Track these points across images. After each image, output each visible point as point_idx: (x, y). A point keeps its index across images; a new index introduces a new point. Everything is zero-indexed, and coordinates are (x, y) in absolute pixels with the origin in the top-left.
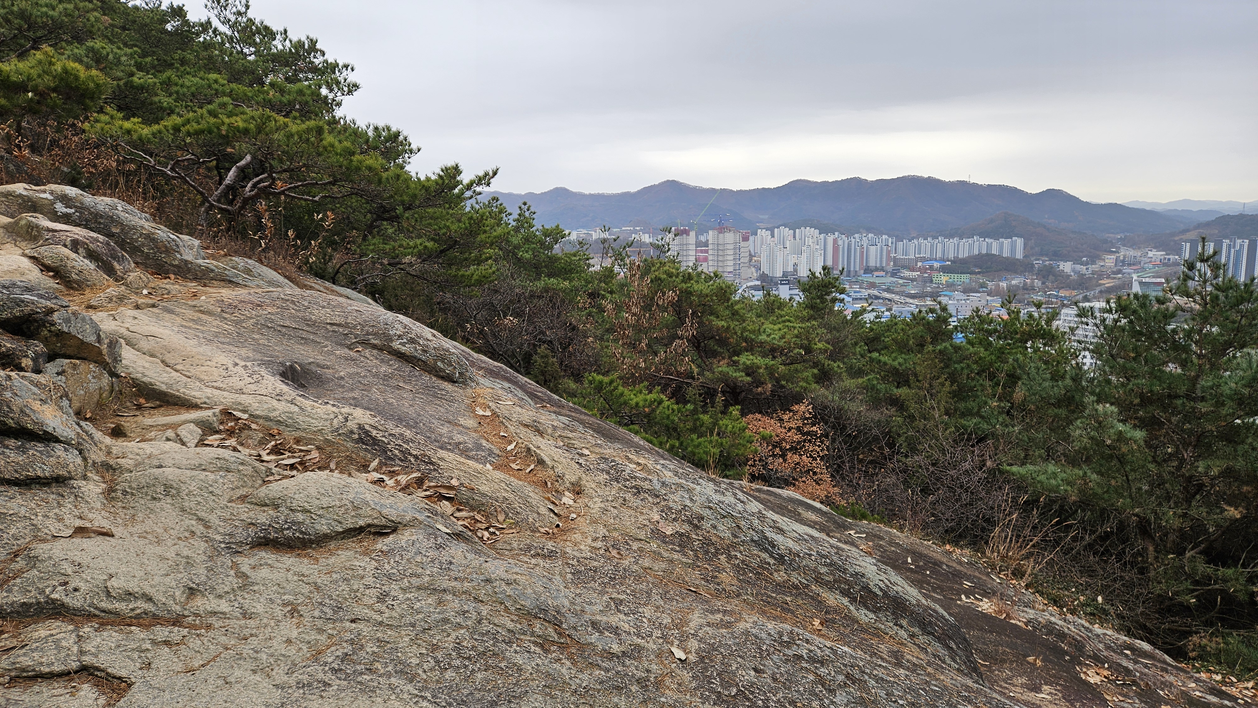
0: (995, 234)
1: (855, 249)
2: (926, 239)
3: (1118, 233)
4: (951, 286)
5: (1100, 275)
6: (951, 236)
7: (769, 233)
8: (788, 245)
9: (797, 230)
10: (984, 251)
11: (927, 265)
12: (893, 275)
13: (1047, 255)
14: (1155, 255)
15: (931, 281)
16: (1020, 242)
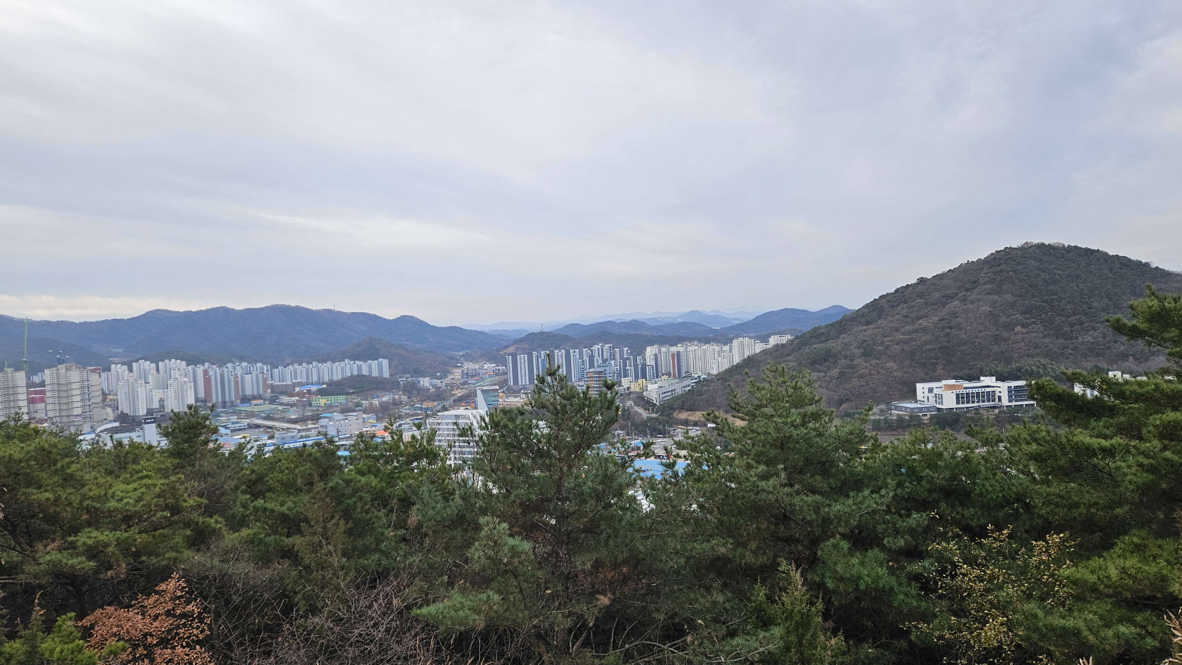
0: (364, 357)
1: (229, 379)
2: (300, 364)
3: (460, 351)
4: (329, 408)
5: (452, 386)
6: (324, 361)
7: (125, 367)
8: (150, 379)
9: (160, 364)
10: (355, 373)
11: (305, 389)
12: (272, 401)
13: (408, 373)
14: (489, 367)
15: (310, 405)
16: (385, 362)
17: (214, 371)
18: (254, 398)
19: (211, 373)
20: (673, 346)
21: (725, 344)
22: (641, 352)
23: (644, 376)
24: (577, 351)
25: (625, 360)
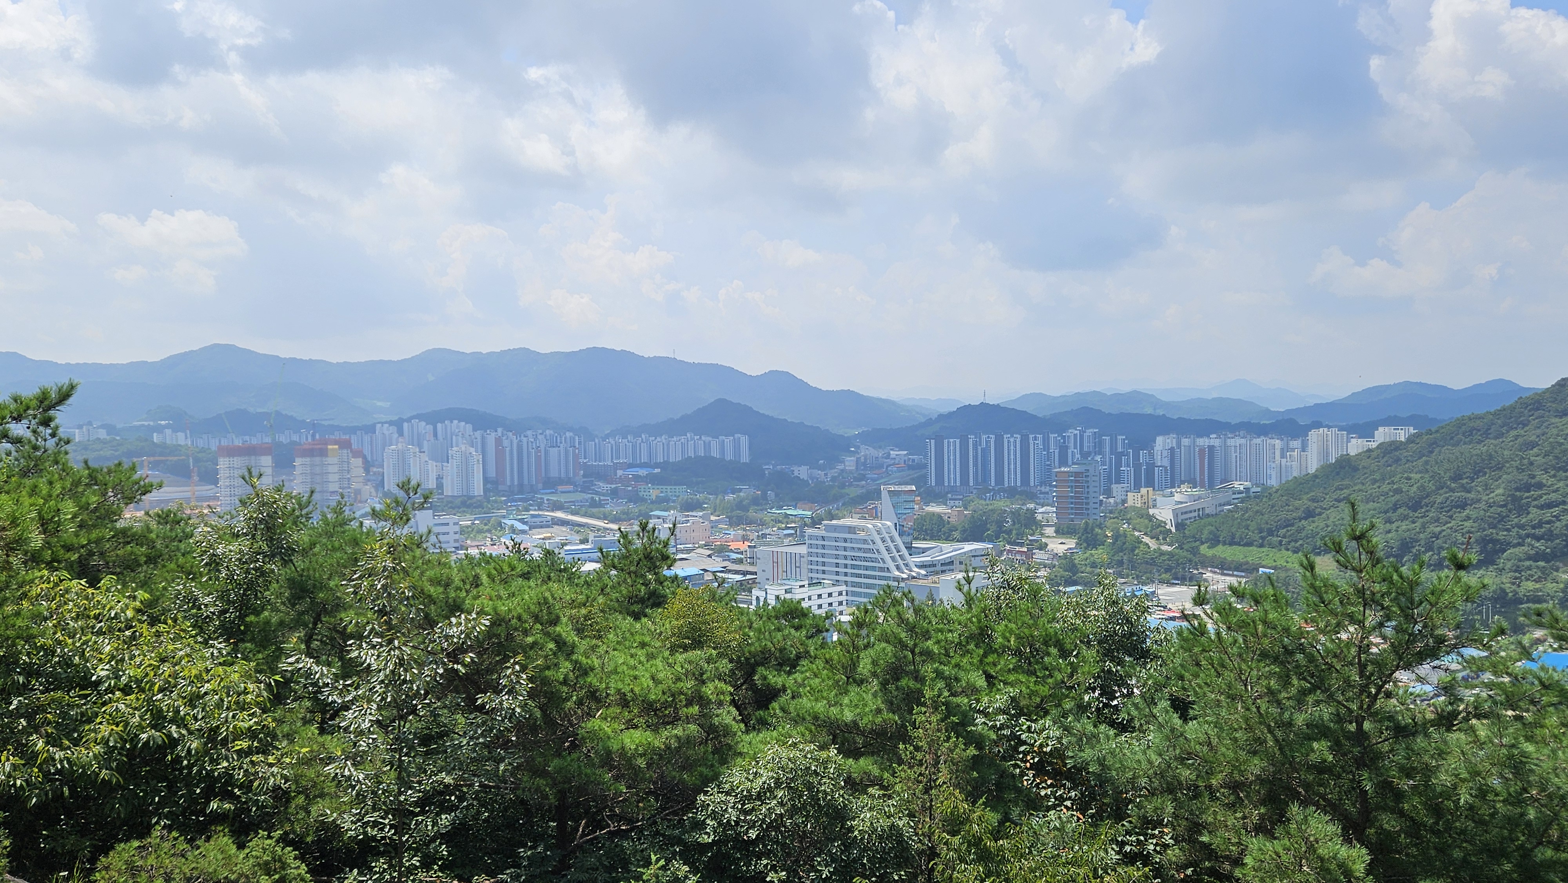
0: (713, 430)
1: (529, 453)
2: (625, 437)
3: (854, 428)
4: (663, 503)
5: (841, 483)
6: (657, 433)
8: (426, 446)
9: (439, 427)
10: (701, 454)
11: (631, 473)
12: (586, 489)
13: (777, 458)
14: (898, 455)
16: (744, 440)
17: (510, 441)
18: (561, 482)
19: (506, 443)
20: (1202, 437)
21: (1294, 437)
22: (1148, 444)
23: (1150, 483)
24: (1040, 436)
25: (1119, 456)
